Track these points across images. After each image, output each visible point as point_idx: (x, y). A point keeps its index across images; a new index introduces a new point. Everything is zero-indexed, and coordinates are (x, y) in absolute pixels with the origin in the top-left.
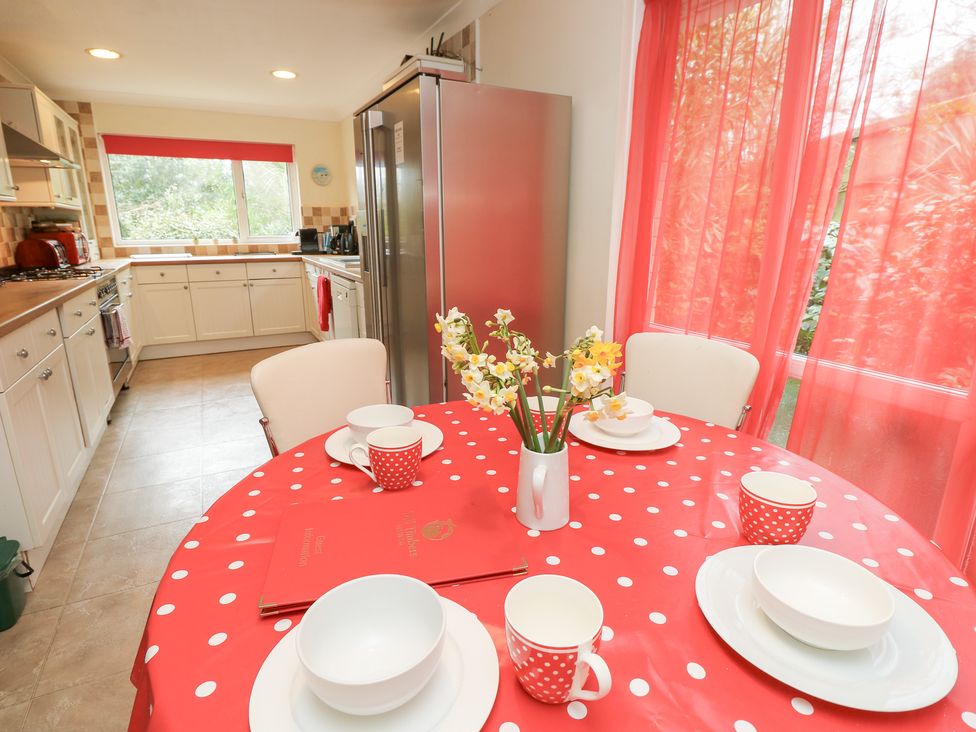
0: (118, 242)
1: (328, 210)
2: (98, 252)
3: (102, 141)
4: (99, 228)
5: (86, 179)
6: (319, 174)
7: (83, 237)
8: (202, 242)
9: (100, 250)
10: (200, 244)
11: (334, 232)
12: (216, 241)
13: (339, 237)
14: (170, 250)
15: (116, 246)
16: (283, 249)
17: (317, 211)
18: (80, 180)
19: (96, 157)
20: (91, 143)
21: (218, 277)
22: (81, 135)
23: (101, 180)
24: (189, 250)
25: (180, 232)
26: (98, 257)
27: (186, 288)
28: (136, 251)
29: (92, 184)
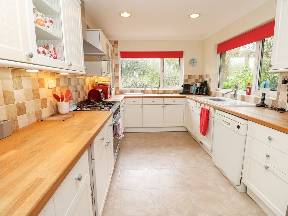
0: (121, 89)
1: (194, 76)
2: (115, 92)
3: (120, 54)
4: (116, 84)
5: (114, 67)
6: (192, 62)
7: (110, 87)
8: (147, 89)
9: (115, 91)
10: (146, 90)
11: (198, 85)
12: (152, 88)
13: (201, 88)
14: (137, 92)
15: (120, 90)
16: (175, 92)
17: (190, 77)
18: (112, 68)
19: (117, 59)
20: (116, 55)
21: (153, 103)
22: (114, 52)
23: (118, 68)
24: (143, 92)
25: (137, 84)
26: (114, 94)
27: (141, 107)
28: (126, 92)
29: (115, 69)
